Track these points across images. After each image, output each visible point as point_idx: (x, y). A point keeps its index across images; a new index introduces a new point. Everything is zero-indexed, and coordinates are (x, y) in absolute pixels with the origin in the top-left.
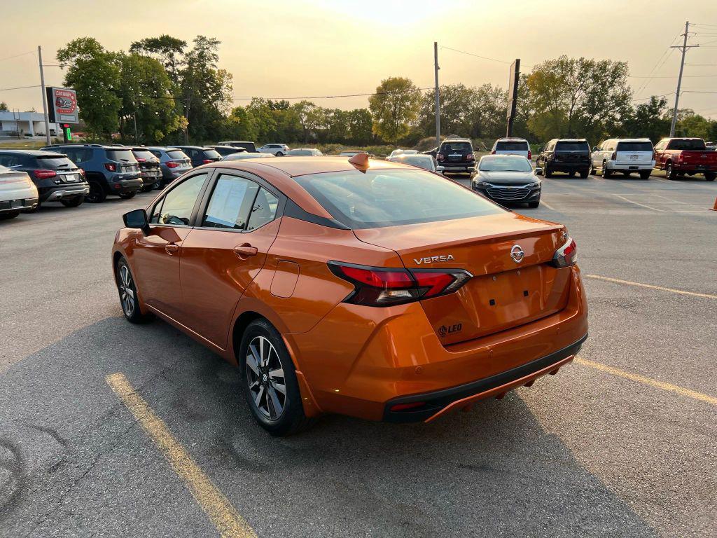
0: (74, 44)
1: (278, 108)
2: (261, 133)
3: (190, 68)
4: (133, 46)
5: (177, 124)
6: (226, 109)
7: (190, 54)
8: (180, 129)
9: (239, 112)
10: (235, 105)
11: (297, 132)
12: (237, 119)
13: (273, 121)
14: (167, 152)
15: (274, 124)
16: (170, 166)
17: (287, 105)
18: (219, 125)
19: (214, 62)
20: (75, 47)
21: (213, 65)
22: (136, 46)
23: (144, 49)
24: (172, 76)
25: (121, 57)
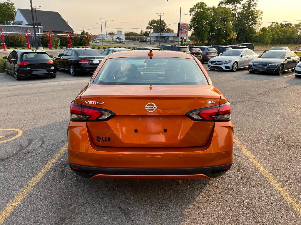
0: (196, 5)
1: (286, 27)
2: (273, 40)
3: (243, 11)
4: (220, 3)
5: (232, 36)
6: (257, 29)
7: (244, 4)
8: (233, 38)
9: (263, 30)
10: (262, 27)
11: (293, 38)
12: (262, 33)
13: (281, 33)
14: (207, 48)
15: (281, 35)
16: (207, 54)
17: (291, 25)
18: (251, 36)
19: (255, 7)
20: (197, 6)
21: (254, 8)
22: (221, 3)
23: (224, 4)
24: (234, 15)
25: (213, 8)
